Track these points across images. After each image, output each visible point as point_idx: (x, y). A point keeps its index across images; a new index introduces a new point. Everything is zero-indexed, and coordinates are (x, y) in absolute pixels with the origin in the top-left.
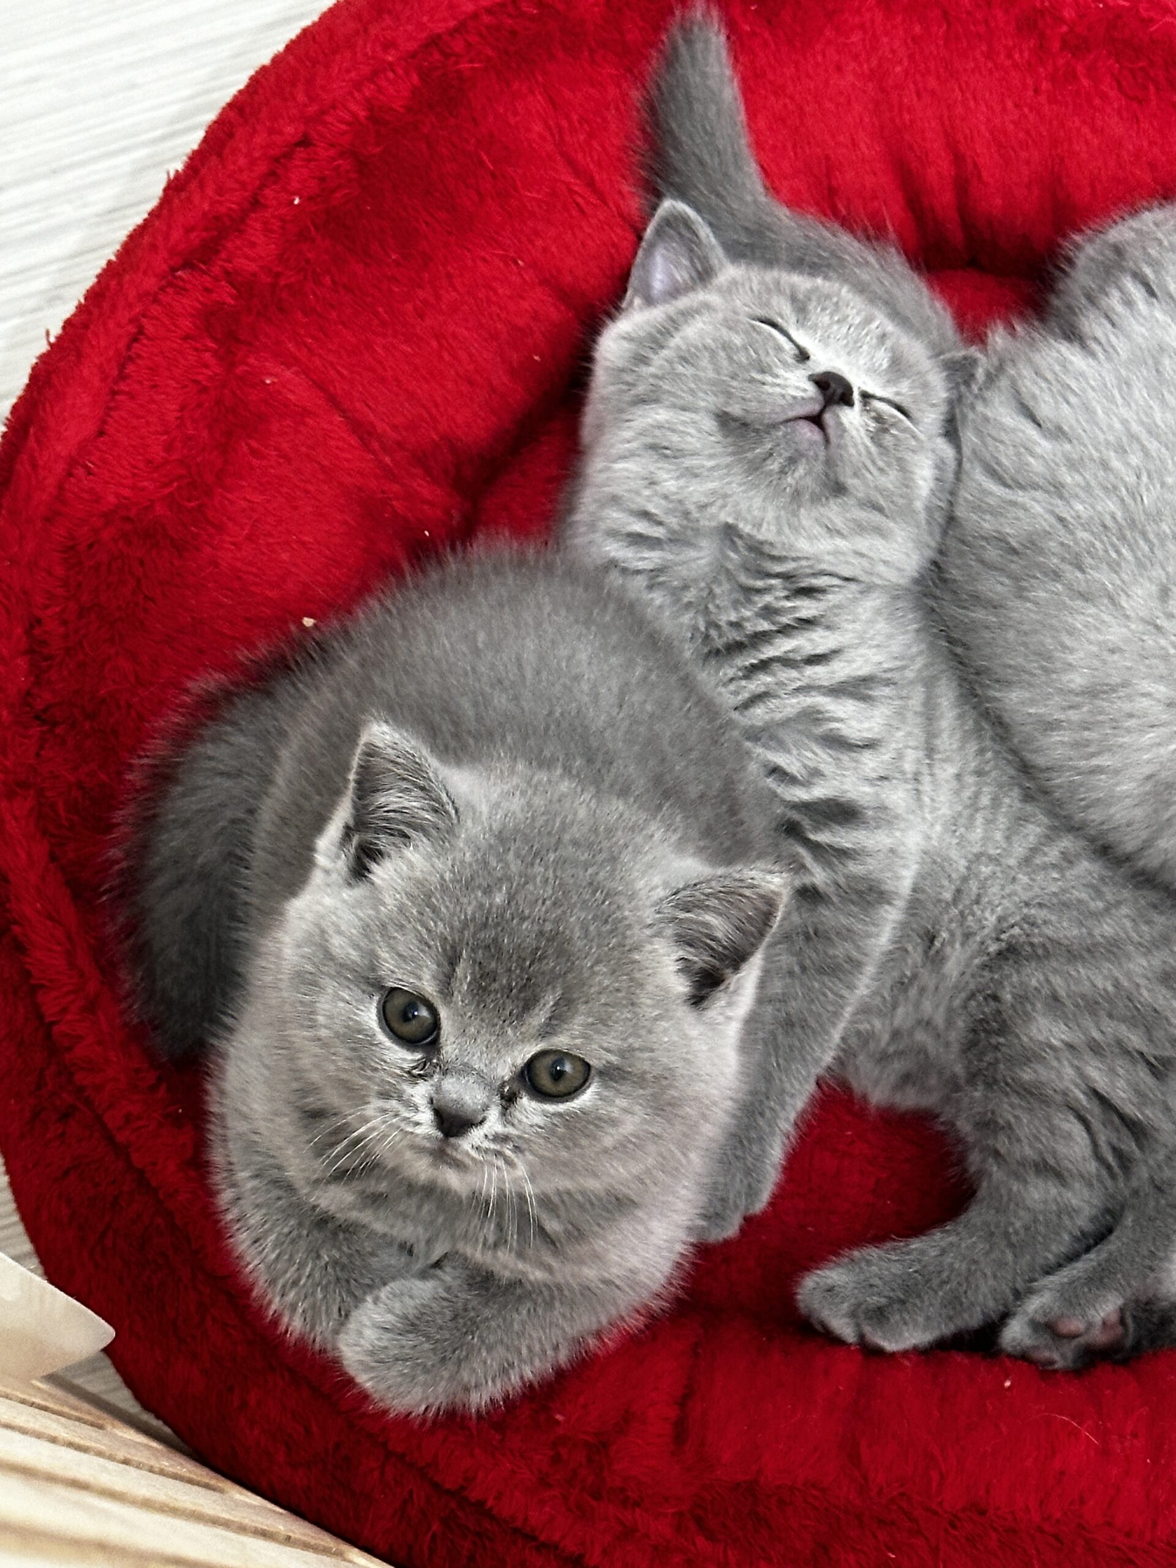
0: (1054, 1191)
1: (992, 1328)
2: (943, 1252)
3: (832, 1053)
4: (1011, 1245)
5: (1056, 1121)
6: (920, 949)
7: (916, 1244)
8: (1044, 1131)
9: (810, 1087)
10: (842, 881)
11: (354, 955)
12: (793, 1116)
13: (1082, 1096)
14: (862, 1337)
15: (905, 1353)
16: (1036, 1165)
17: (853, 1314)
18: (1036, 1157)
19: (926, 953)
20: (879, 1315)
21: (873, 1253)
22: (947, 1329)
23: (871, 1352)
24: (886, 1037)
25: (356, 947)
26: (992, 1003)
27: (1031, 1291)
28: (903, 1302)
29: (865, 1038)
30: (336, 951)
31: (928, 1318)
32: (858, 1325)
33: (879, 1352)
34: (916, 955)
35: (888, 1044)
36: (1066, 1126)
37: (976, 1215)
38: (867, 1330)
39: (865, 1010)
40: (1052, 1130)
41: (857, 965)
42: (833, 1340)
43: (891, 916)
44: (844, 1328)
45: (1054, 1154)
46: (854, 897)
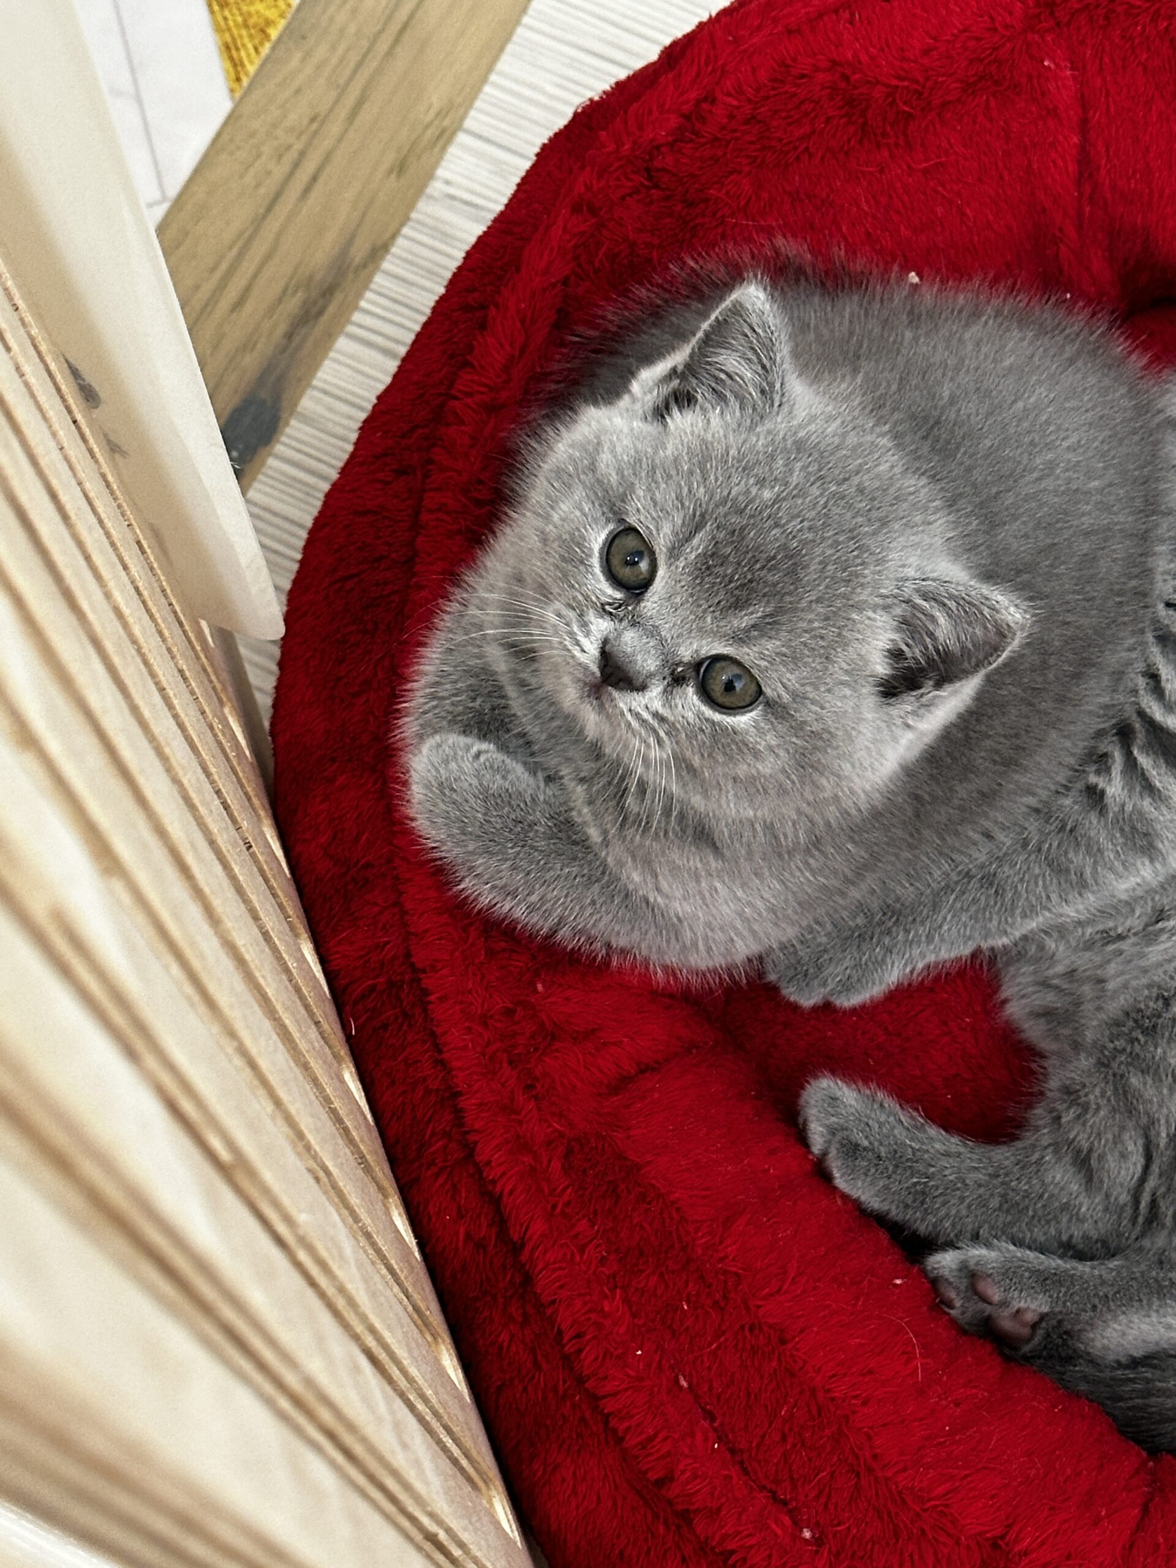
0: (1074, 1187)
1: (930, 1244)
2: (947, 1154)
3: (1005, 940)
4: (1004, 1196)
5: (1126, 1136)
6: (1145, 919)
7: (933, 1131)
8: (1110, 1136)
9: (966, 951)
10: (1129, 808)
12: (931, 958)
13: (1164, 1135)
14: (825, 1154)
15: (845, 1197)
16: (1079, 1151)
17: (833, 1131)
18: (1085, 1146)
19: (1147, 925)
20: (852, 1150)
22: (895, 1213)
23: (821, 1172)
24: (1060, 969)
26: (1160, 1003)
27: (988, 1245)
28: (879, 1158)
29: (1044, 957)
31: (886, 1187)
32: (829, 1142)
33: (827, 1178)
34: (1135, 922)
35: (1059, 976)
36: (1131, 1147)
37: (1002, 1155)
38: (833, 1152)
39: (1061, 931)
40: (1117, 1140)
41: (1082, 885)
42: (802, 1138)
43: (1146, 873)
44: (817, 1137)
45: (1101, 1157)
46: (1127, 829)
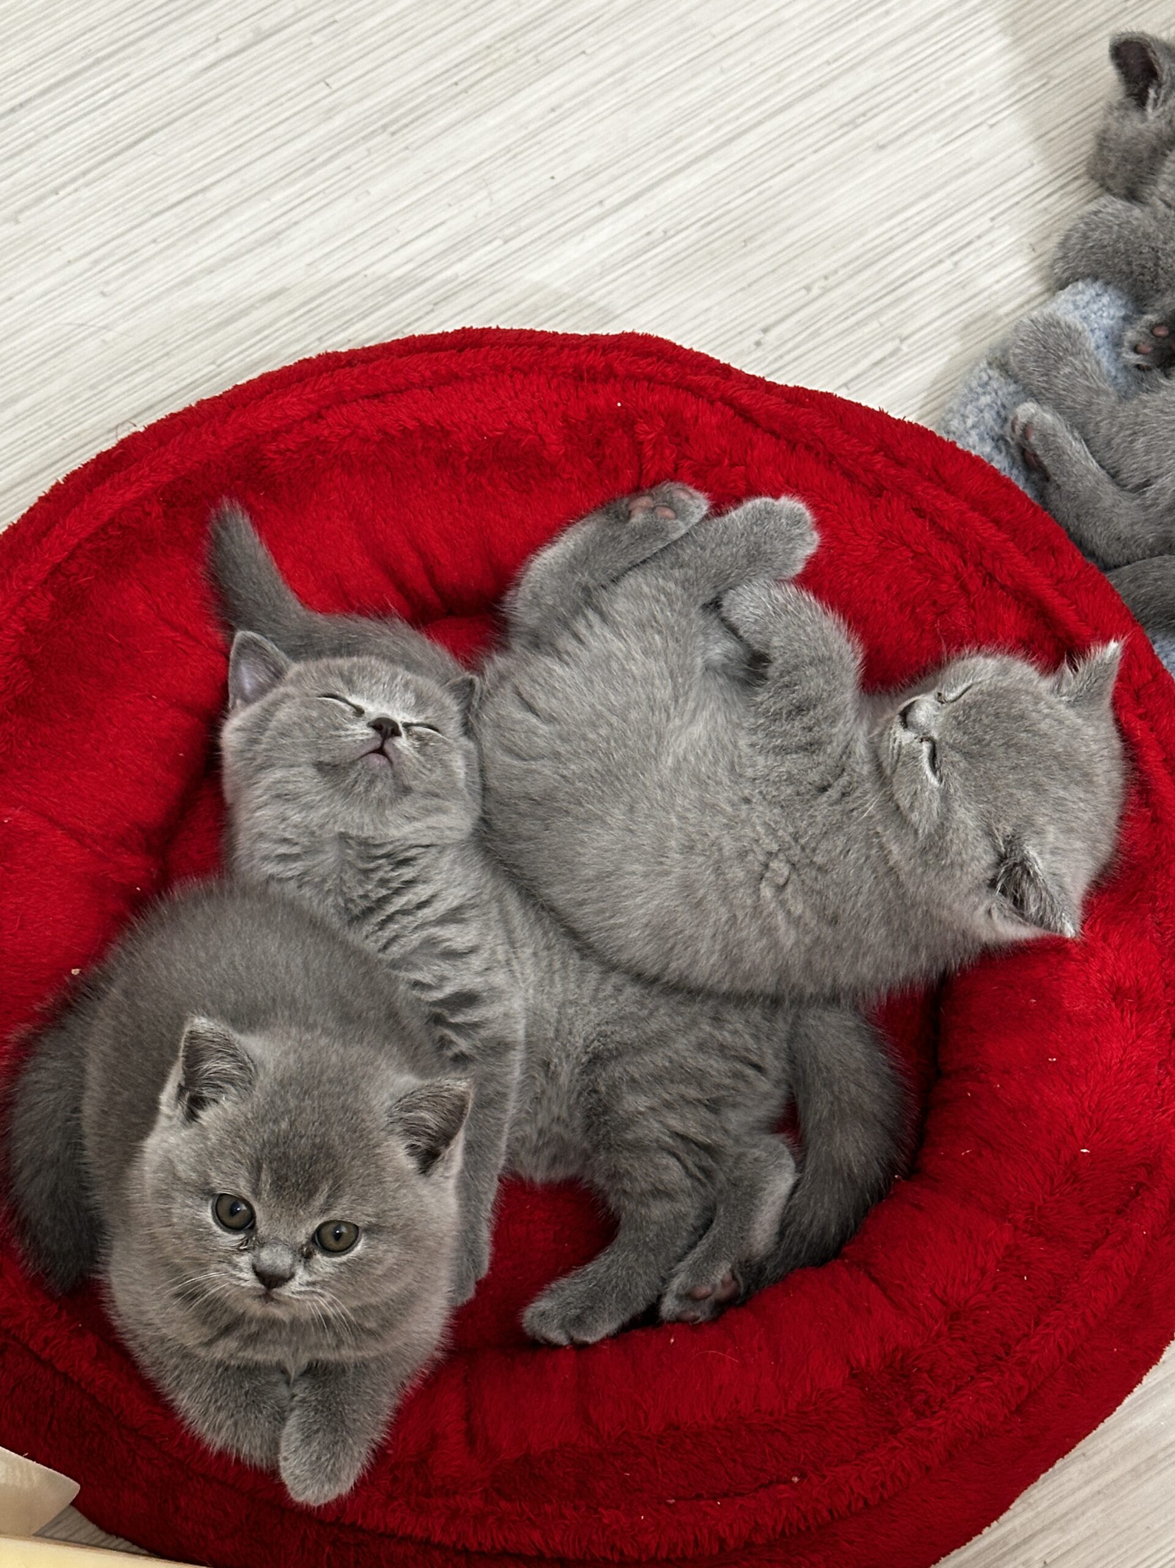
0: (668, 1207)
1: (653, 1309)
2: (609, 1268)
3: (504, 1158)
4: (651, 1250)
5: (657, 1160)
6: (542, 1074)
7: (590, 1268)
8: (651, 1170)
9: (496, 1184)
11: (194, 1176)
12: (489, 1207)
13: (667, 1139)
14: (571, 1339)
15: (602, 1341)
16: (652, 1192)
17: (562, 1326)
18: (650, 1187)
19: (547, 1076)
20: (579, 1321)
21: (563, 1281)
22: (625, 1317)
23: (581, 1347)
24: (535, 1137)
25: (194, 1170)
26: (594, 1095)
27: (672, 1276)
28: (592, 1308)
29: (522, 1141)
30: (183, 1175)
31: (610, 1314)
32: (567, 1332)
33: (585, 1345)
34: (541, 1079)
35: (538, 1140)
36: (664, 1161)
37: (624, 1236)
38: (574, 1333)
39: (517, 1123)
40: (656, 1167)
41: (504, 1095)
42: (556, 1347)
43: (517, 1057)
44: (558, 1336)
45: (661, 1181)
46: (489, 1052)
